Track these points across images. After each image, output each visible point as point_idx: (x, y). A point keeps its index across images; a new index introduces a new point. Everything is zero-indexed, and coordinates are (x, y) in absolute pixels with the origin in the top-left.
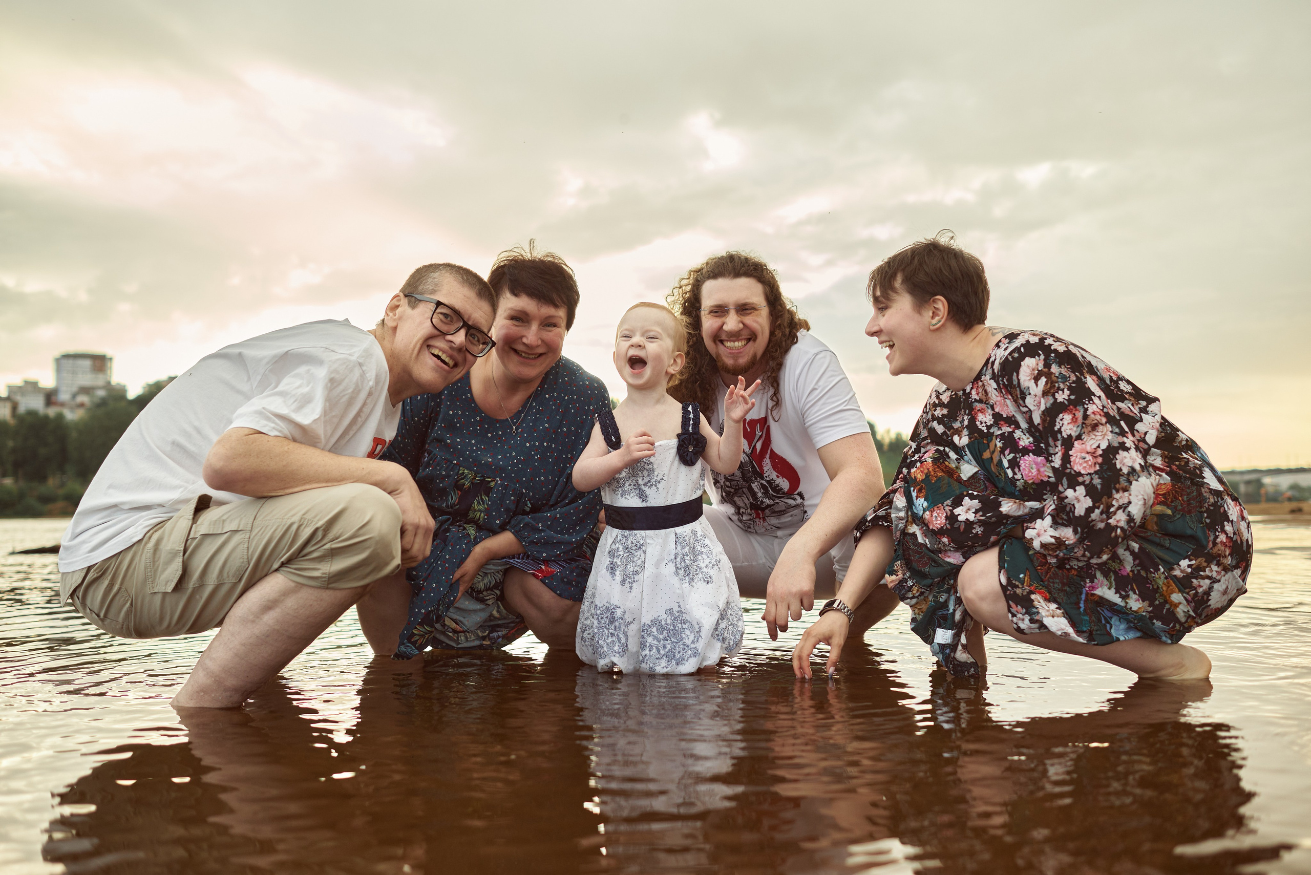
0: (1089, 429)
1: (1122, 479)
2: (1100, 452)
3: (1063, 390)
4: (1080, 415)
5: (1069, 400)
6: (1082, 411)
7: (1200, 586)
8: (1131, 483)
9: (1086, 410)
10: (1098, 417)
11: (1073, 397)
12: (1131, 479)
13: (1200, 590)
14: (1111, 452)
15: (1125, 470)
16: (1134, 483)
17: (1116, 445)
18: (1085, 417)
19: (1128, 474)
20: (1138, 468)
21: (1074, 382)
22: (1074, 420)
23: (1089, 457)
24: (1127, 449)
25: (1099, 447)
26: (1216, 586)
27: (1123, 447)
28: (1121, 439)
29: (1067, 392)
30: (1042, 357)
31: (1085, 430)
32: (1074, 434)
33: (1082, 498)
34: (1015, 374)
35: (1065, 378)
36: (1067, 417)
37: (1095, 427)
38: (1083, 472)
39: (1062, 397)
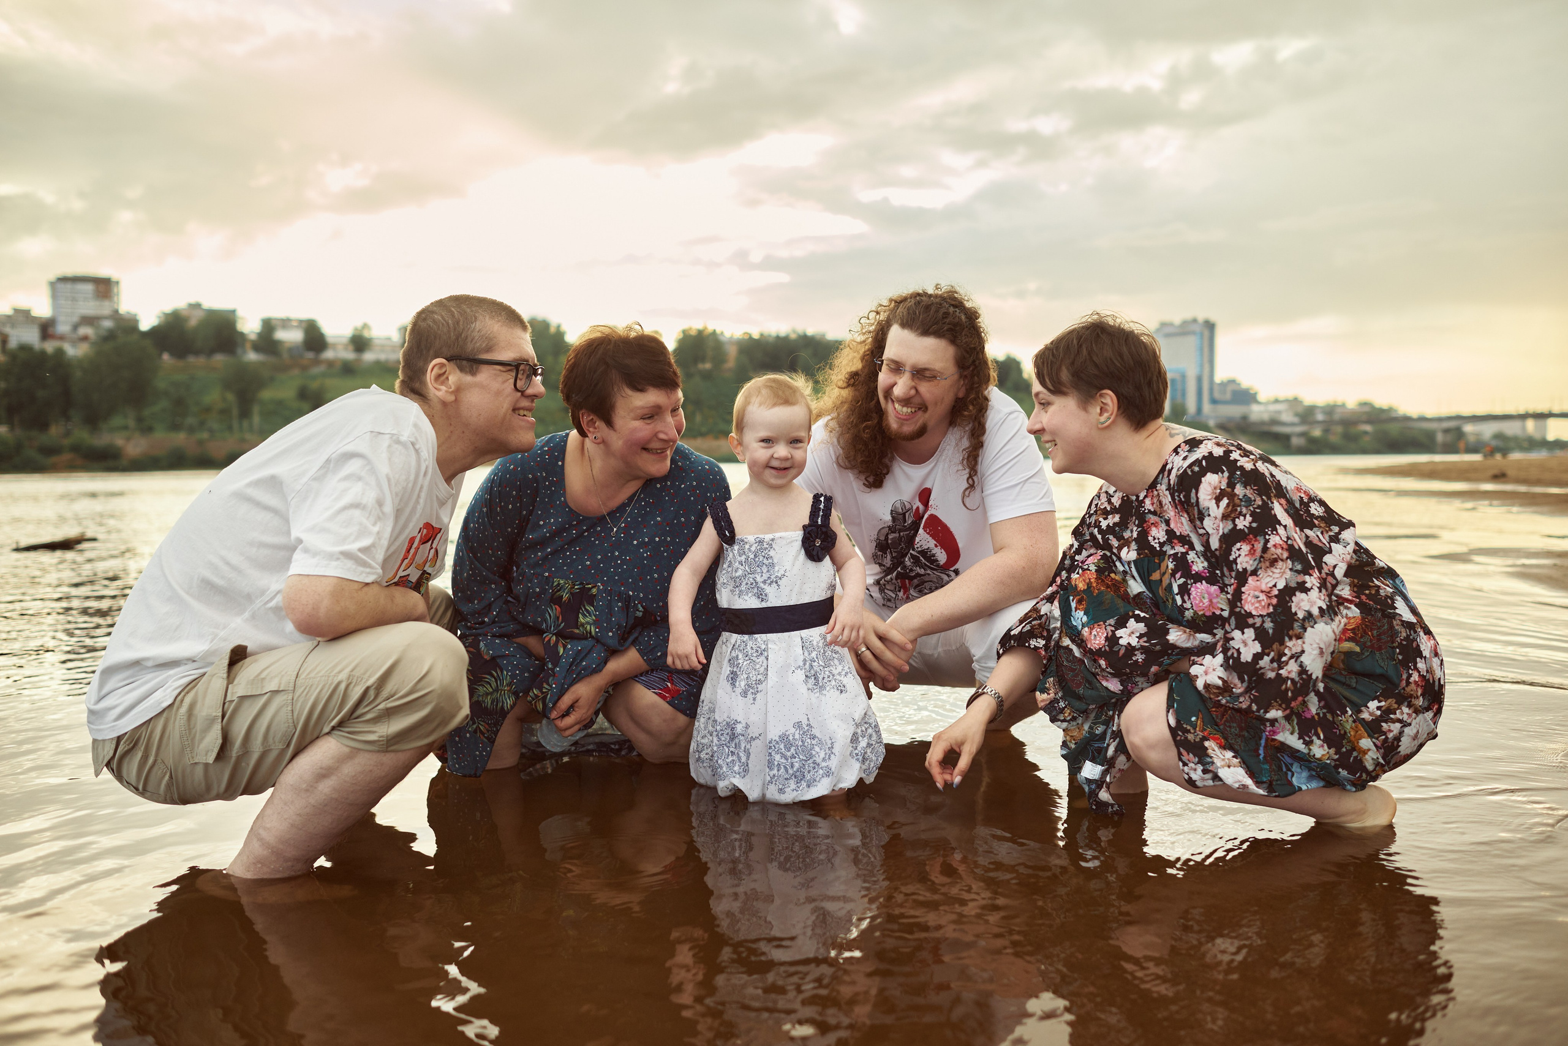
0: (1268, 564)
1: (1296, 625)
2: (1275, 592)
3: (1245, 516)
4: (1259, 546)
5: (1250, 528)
6: (1262, 542)
7: (1390, 731)
8: (1305, 630)
9: (1267, 541)
10: (1279, 551)
11: (1254, 525)
12: (1307, 625)
13: (1390, 735)
14: (1287, 593)
15: (1301, 615)
16: (1309, 629)
17: (1293, 585)
18: (1265, 549)
19: (1304, 619)
20: (1315, 612)
21: (1259, 507)
22: (1252, 552)
23: (1262, 597)
24: (1306, 590)
25: (1275, 586)
26: (1407, 730)
27: (1303, 588)
28: (1301, 578)
29: (1249, 518)
30: (1226, 474)
31: (1263, 565)
32: (1250, 569)
33: (1250, 642)
34: (1194, 491)
35: (1248, 501)
36: (1246, 548)
37: (1273, 562)
38: (1254, 613)
39: (1242, 523)
